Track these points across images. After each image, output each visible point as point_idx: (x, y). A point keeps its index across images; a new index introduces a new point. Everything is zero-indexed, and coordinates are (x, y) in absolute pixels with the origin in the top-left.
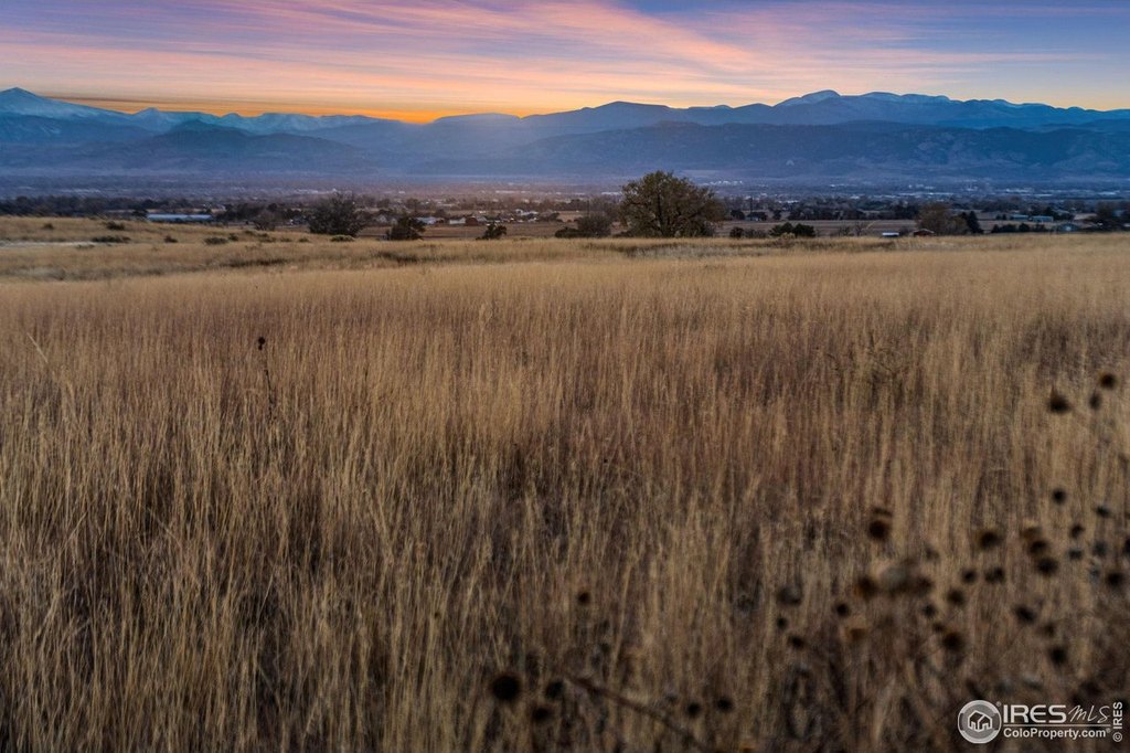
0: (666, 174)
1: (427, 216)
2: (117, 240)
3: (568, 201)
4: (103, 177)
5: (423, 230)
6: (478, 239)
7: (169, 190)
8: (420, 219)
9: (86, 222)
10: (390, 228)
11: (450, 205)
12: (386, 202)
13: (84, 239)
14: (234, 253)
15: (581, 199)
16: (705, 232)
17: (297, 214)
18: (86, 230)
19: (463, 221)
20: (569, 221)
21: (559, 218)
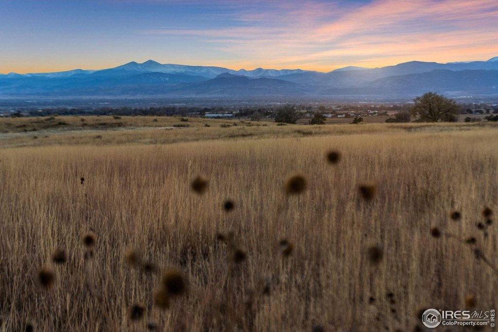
0: (433, 93)
1: (328, 113)
2: (184, 126)
3: (392, 106)
4: (187, 99)
5: (325, 120)
6: (350, 123)
7: (215, 104)
8: (324, 115)
9: (172, 118)
10: (311, 119)
11: (339, 109)
12: (310, 108)
13: (170, 126)
14: (232, 132)
15: (398, 105)
16: (452, 120)
17: (270, 113)
18: (171, 122)
19: (344, 116)
20: (392, 115)
21: (387, 114)
